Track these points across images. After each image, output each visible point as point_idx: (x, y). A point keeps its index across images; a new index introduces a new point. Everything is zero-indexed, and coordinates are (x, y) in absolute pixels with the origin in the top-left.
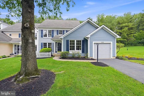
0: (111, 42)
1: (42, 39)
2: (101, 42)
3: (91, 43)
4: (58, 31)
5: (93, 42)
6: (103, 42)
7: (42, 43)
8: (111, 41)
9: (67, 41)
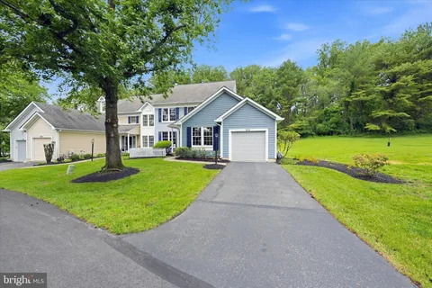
0: (267, 130)
1: (160, 125)
2: (244, 130)
3: (226, 133)
4: (186, 108)
5: (230, 131)
6: (248, 130)
7: (160, 133)
8: (264, 127)
9: (189, 129)
